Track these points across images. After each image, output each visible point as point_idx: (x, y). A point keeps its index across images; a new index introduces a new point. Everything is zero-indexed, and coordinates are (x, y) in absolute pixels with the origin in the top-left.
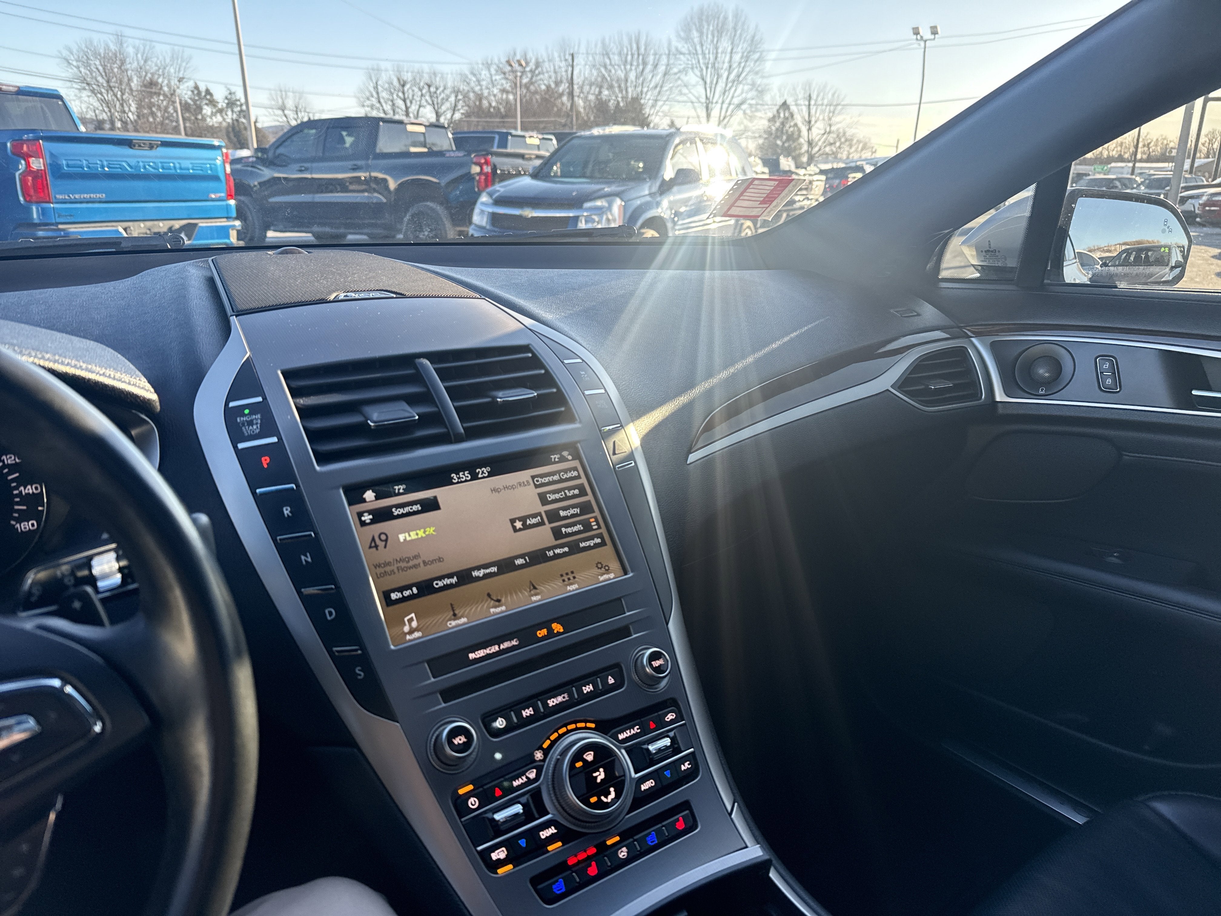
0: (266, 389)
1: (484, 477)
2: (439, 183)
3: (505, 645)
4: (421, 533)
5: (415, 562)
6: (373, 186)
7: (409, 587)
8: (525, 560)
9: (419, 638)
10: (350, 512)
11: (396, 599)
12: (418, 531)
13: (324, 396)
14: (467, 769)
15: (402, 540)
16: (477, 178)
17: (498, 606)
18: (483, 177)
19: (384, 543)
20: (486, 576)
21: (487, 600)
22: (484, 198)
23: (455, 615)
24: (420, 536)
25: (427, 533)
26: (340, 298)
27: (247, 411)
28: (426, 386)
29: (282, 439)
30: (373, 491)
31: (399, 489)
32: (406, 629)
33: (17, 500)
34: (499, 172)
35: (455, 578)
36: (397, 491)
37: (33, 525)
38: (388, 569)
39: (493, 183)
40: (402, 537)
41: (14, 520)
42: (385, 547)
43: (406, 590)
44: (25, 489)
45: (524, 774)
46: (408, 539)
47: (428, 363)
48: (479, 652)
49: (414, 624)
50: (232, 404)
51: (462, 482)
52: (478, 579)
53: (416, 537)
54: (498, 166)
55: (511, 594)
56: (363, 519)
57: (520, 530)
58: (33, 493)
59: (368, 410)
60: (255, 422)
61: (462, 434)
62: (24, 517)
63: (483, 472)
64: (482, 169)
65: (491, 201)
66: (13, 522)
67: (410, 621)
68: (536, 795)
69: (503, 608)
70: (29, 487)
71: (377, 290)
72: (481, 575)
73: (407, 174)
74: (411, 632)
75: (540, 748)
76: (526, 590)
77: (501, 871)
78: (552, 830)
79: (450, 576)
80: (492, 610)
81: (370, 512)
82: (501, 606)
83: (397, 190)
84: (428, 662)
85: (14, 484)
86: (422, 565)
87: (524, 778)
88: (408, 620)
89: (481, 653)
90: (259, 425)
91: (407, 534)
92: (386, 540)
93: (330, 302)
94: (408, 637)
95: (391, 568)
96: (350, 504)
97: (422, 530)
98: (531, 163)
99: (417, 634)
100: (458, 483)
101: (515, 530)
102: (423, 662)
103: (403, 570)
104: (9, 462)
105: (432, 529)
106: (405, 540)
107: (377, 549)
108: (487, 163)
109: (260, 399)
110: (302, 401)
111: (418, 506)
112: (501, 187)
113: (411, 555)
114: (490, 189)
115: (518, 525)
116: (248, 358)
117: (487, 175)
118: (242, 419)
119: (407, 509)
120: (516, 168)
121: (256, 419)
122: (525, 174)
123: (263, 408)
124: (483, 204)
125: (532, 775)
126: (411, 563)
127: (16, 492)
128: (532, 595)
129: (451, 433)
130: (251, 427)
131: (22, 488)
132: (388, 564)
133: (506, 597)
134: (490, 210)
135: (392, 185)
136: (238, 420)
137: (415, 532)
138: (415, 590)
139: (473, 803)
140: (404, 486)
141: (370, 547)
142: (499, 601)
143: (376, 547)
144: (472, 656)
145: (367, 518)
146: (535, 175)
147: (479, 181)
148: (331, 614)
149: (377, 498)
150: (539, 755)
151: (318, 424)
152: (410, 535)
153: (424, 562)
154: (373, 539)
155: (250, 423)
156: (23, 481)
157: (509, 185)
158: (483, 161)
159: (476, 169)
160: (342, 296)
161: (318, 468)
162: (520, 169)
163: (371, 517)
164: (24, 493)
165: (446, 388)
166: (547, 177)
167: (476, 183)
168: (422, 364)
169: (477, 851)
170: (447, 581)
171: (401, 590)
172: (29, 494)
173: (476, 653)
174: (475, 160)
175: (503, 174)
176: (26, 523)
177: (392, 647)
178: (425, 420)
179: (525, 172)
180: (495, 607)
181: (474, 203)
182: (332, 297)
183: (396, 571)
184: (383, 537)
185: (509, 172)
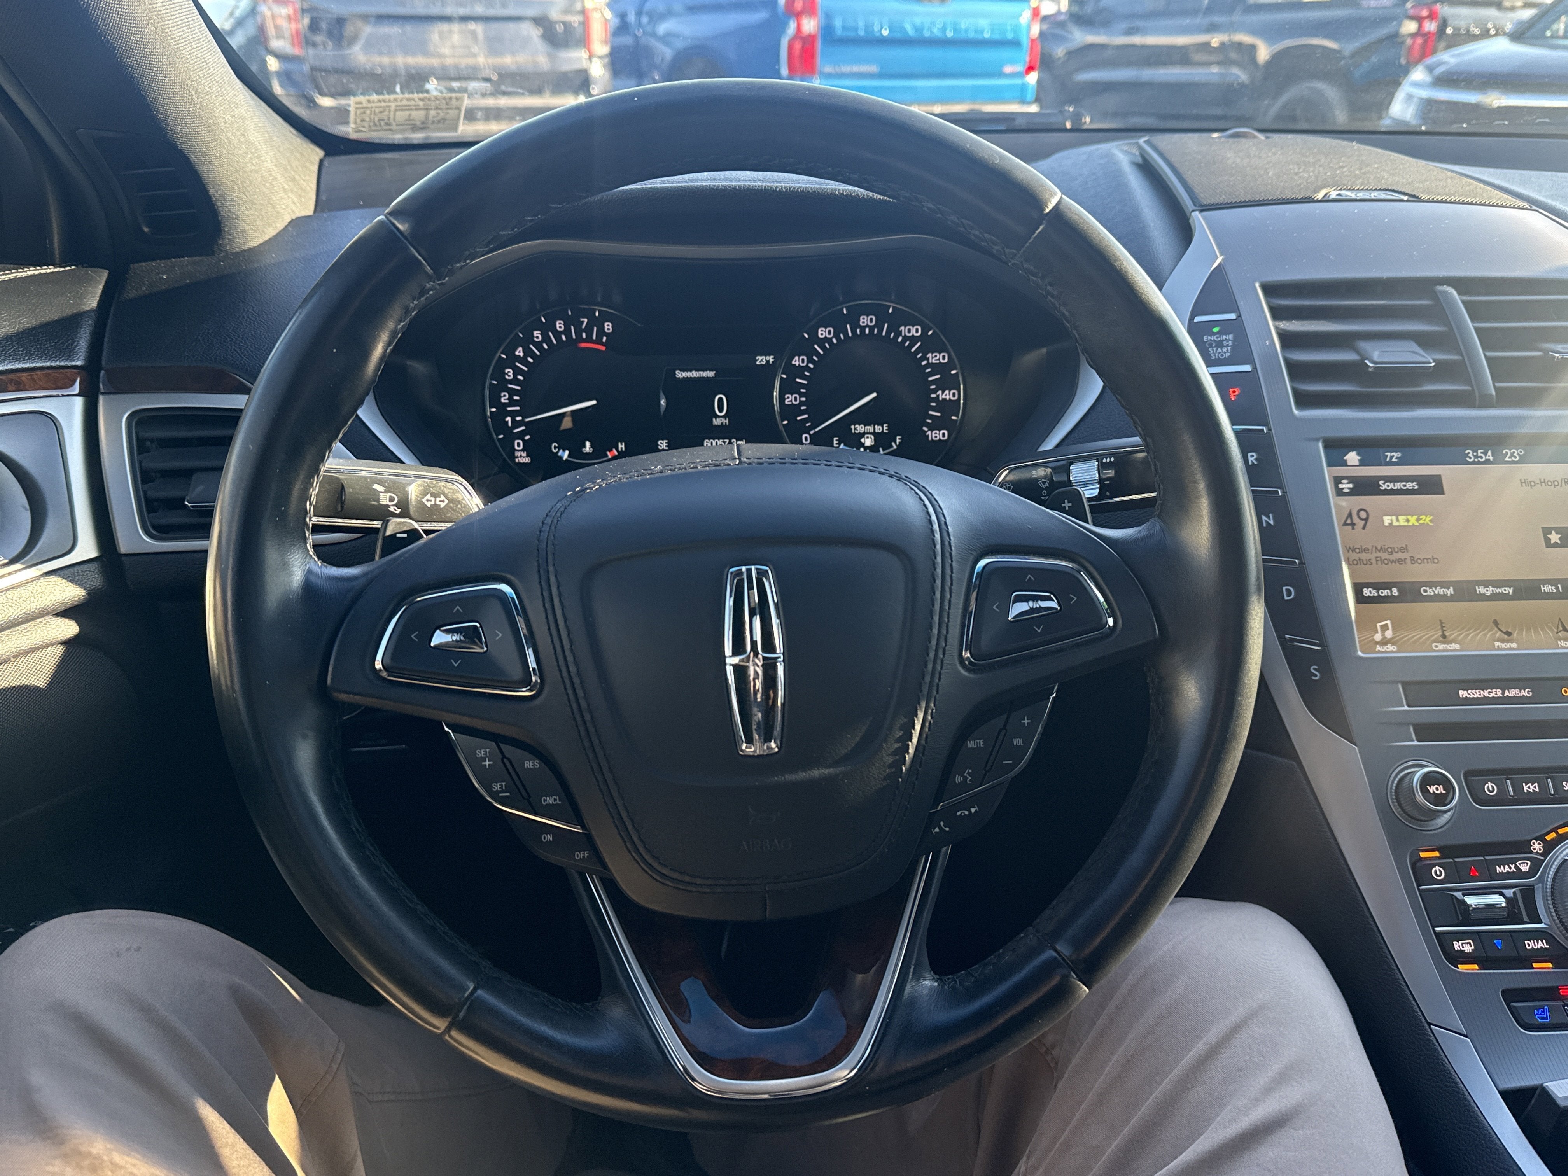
0: (1242, 304)
1: (1513, 462)
2: (1338, 52)
3: (1512, 693)
4: (1413, 520)
5: (1400, 555)
6: (1233, 55)
7: (1388, 586)
8: (1557, 588)
9: (1392, 652)
10: (1328, 473)
11: (1369, 597)
12: (1409, 517)
13: (1309, 322)
14: (1435, 830)
15: (1386, 524)
16: (1409, 41)
17: (1508, 641)
18: (1419, 41)
19: (1363, 522)
20: (1495, 597)
21: (1491, 630)
22: (1418, 74)
23: (1444, 636)
24: (1410, 524)
25: (1421, 522)
26: (1331, 197)
27: (1216, 330)
28: (1449, 325)
29: (1256, 368)
30: (1358, 454)
31: (1392, 457)
32: (1378, 637)
33: (933, 404)
34: (1449, 31)
35: (1451, 589)
36: (1388, 459)
37: (944, 435)
38: (1364, 556)
39: (1434, 52)
40: (1387, 520)
41: (927, 427)
42: (1364, 528)
43: (1384, 589)
44: (943, 393)
45: (1513, 861)
46: (1395, 524)
47: (1455, 293)
48: (1474, 691)
49: (1389, 634)
50: (1197, 319)
51: (1479, 463)
52: (1483, 598)
53: (1406, 524)
54: (1450, 22)
55: (1528, 630)
56: (1340, 486)
57: (1556, 545)
58: (950, 399)
59: (1365, 345)
60: (1225, 343)
61: (1492, 395)
62: (936, 425)
63: (1512, 455)
64: (1420, 26)
65: (1428, 79)
66: (925, 429)
67: (1385, 628)
68: (1528, 893)
69: (1514, 645)
70: (947, 392)
71: (1380, 189)
72: (1489, 594)
73: (1291, 36)
74: (1384, 642)
75: (1541, 838)
76: (1551, 629)
77: (1462, 968)
78: (1542, 944)
79: (1444, 585)
80: (1497, 644)
81: (1351, 479)
82: (1512, 641)
83: (1269, 64)
84: (1405, 685)
85: (933, 387)
86: (1408, 561)
87: (1513, 866)
88: (1382, 626)
89: (1477, 694)
90: (1229, 348)
91: (1394, 518)
92: (1366, 520)
93: (1318, 201)
94: (1378, 648)
95: (1369, 556)
96: (1330, 465)
97: (1415, 517)
98: (1511, 15)
99: (1390, 647)
100: (1473, 463)
101: (1549, 544)
102: (1397, 682)
103: (1383, 562)
104: (934, 361)
105: (1428, 519)
106: (1391, 524)
107: (1353, 529)
108: (1432, 16)
109: (1233, 316)
110: (1284, 325)
111: (1414, 483)
112: (1453, 56)
113: (1396, 546)
114: (1431, 60)
115: (1555, 538)
116: (1220, 265)
117: (1427, 36)
118: (1209, 338)
119: (1398, 486)
120: (1481, 23)
121: (1228, 340)
122: (1497, 34)
123: (1236, 327)
124: (1416, 85)
125: (1525, 868)
126: (1395, 556)
127: (933, 396)
128: (1560, 639)
129: (1477, 394)
130: (1219, 350)
131: (940, 392)
132: (1366, 550)
133: (1521, 630)
134: (1425, 94)
135: (1264, 53)
136: (1205, 338)
137: (1404, 517)
138: (1395, 592)
139: (1438, 873)
140: (1399, 454)
141: (1345, 524)
142: (1509, 634)
143: (1353, 525)
144: (1463, 694)
145: (1346, 486)
146: (1519, 35)
147: (1411, 48)
148: (1289, 593)
149: (1362, 463)
150: (1537, 846)
151: (1302, 356)
152: (1398, 520)
153: (1412, 558)
154: (1350, 515)
155: (1220, 344)
156: (943, 386)
157: (1464, 54)
158: (1425, 13)
159: (1411, 27)
160: (1333, 195)
161: (1296, 412)
162: (1490, 25)
163: (1351, 486)
164: (940, 399)
165: (1476, 329)
166: (1537, 38)
167: (1404, 51)
168: (1445, 292)
169: (1434, 931)
170: (1439, 591)
171: (1377, 586)
172: (945, 399)
173: (1470, 691)
174: (1411, 12)
175: (1457, 32)
176: (938, 432)
177: (1360, 653)
178: (1442, 371)
179: (1497, 30)
180: (1503, 641)
181: (1397, 84)
182: (1320, 195)
183: (1374, 561)
184: (1363, 515)
185: (1468, 31)
